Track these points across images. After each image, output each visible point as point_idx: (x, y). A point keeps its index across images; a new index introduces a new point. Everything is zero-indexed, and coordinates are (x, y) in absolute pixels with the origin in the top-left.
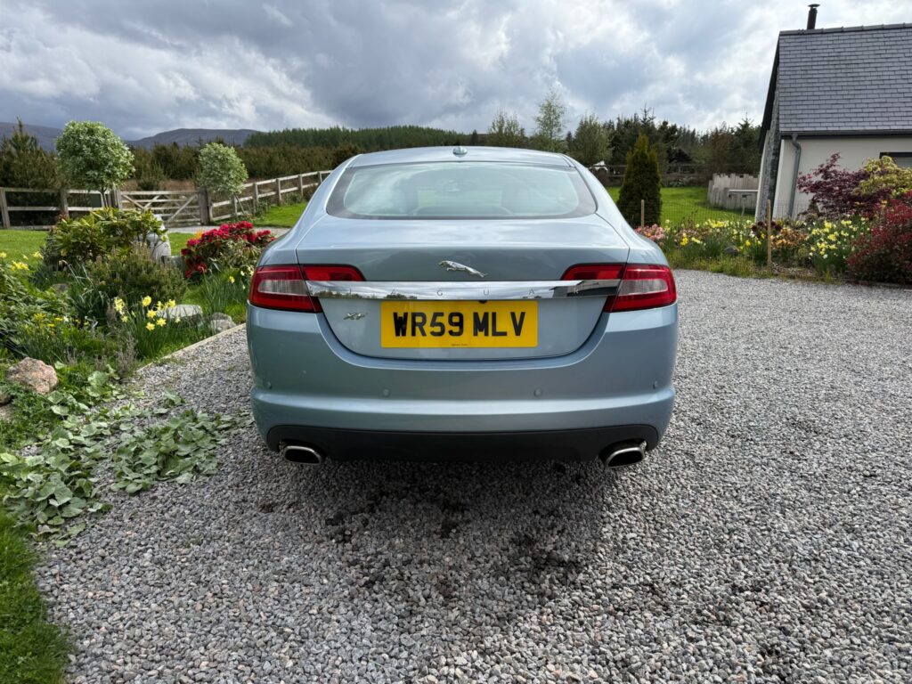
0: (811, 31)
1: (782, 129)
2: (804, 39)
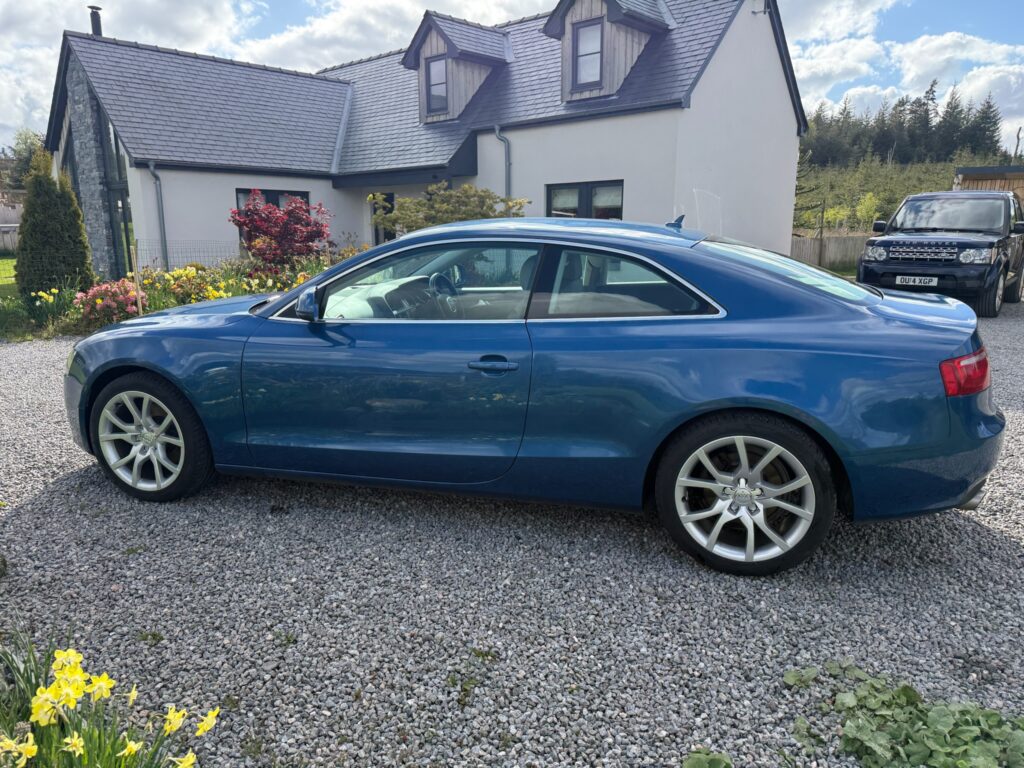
0: (98, 38)
1: (134, 155)
2: (99, 48)
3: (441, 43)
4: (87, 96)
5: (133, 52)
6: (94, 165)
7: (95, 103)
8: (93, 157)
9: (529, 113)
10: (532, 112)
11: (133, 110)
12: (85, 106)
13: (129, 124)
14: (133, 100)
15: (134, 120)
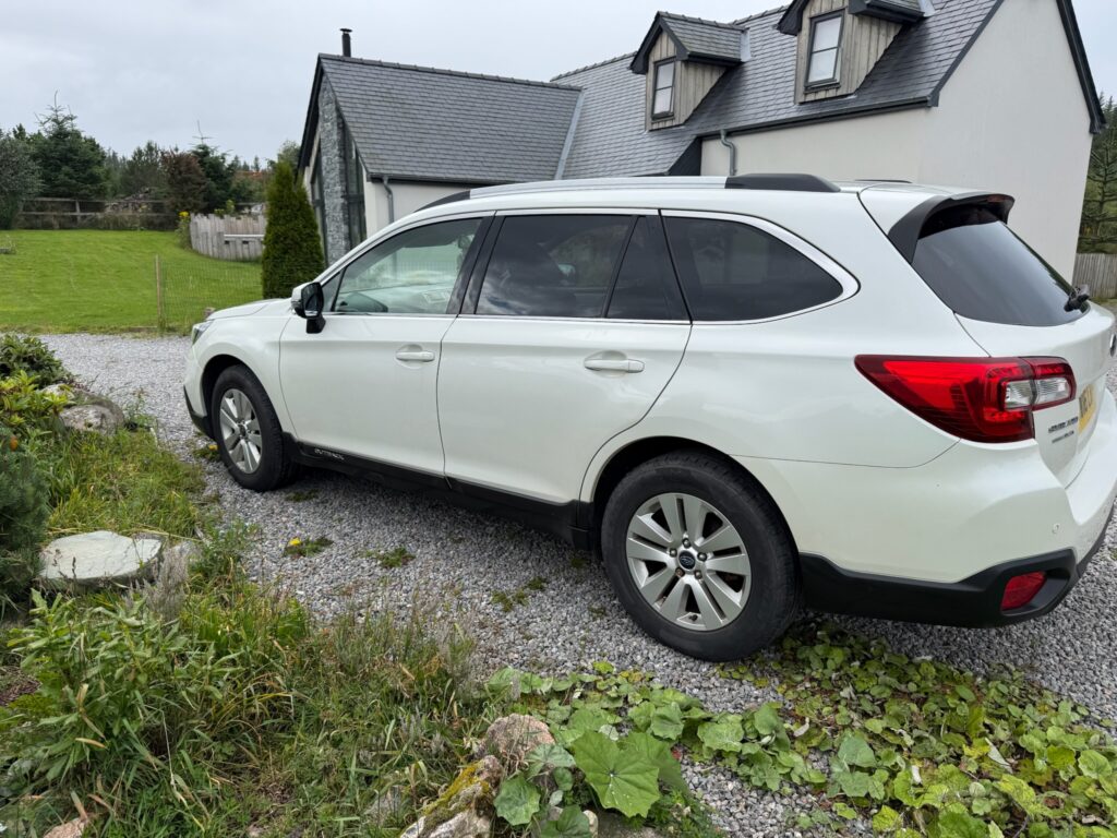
0: (347, 59)
1: (370, 170)
2: (348, 68)
3: (672, 45)
4: (335, 115)
5: (377, 70)
6: (337, 179)
7: (341, 121)
8: (337, 172)
9: (759, 116)
10: (762, 115)
11: (373, 126)
12: (332, 124)
13: (368, 141)
14: (374, 117)
15: (373, 136)
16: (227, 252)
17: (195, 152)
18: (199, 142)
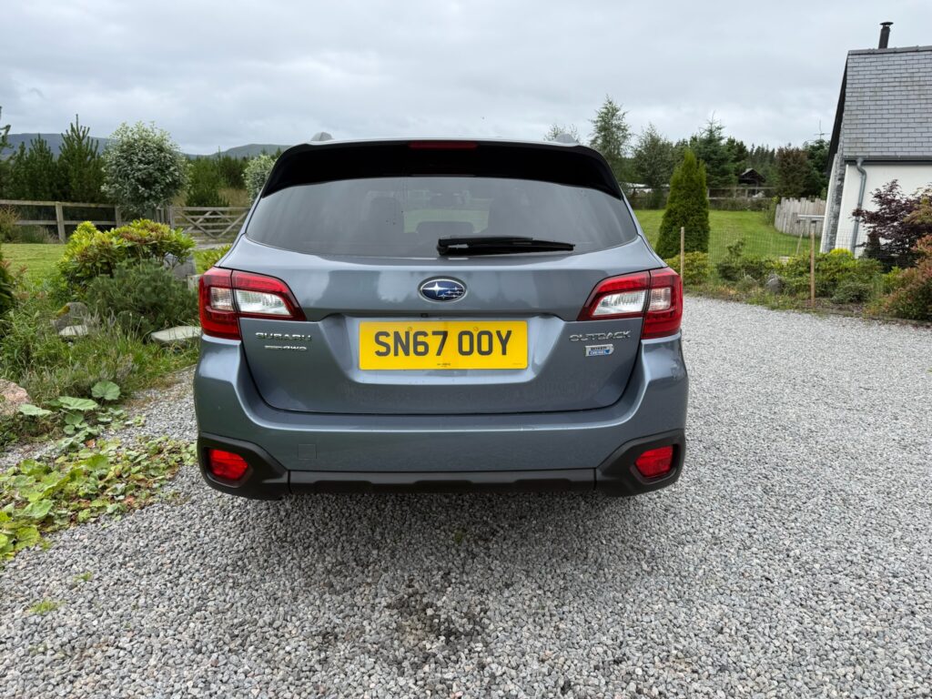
1: (848, 155)
14: (880, 103)
16: (797, 229)
17: (813, 147)
18: (818, 138)
